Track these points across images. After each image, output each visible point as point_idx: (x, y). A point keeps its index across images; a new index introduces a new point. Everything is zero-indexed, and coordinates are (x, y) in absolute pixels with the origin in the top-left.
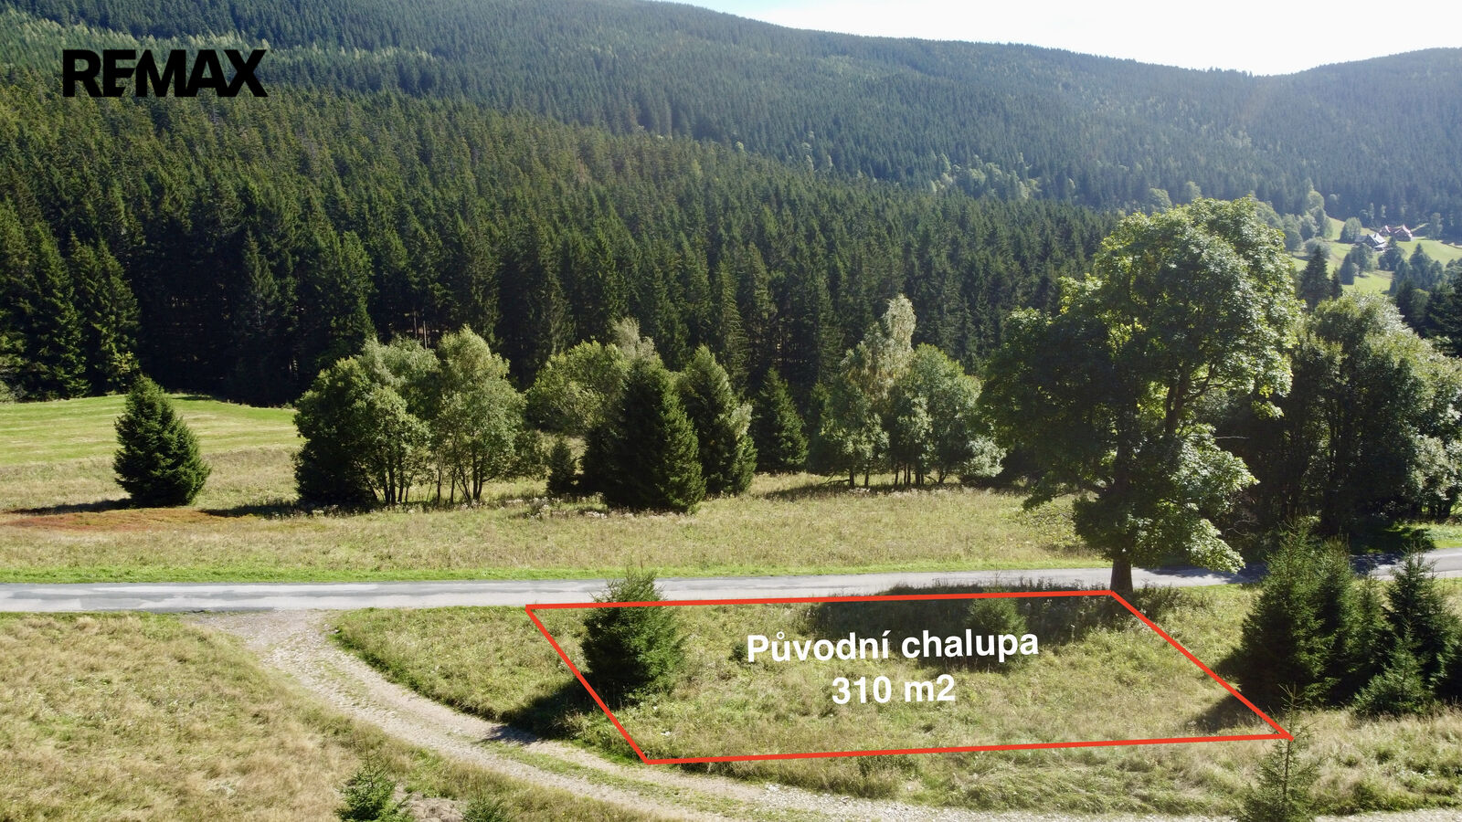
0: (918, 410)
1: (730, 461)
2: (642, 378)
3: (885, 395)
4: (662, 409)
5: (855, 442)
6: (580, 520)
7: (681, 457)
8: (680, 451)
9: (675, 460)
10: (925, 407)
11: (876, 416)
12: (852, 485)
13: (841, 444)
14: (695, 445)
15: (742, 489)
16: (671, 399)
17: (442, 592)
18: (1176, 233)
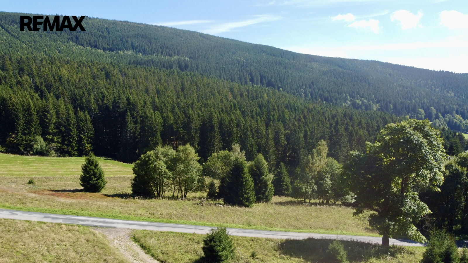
0: (327, 179)
1: (265, 191)
2: (237, 163)
3: (316, 173)
4: (243, 173)
5: (306, 188)
6: (214, 207)
7: (248, 189)
8: (248, 187)
9: (246, 190)
10: (329, 178)
11: (313, 180)
12: (305, 202)
13: (300, 188)
14: (253, 186)
15: (269, 201)
16: (246, 170)
17: (167, 227)
18: (403, 130)
